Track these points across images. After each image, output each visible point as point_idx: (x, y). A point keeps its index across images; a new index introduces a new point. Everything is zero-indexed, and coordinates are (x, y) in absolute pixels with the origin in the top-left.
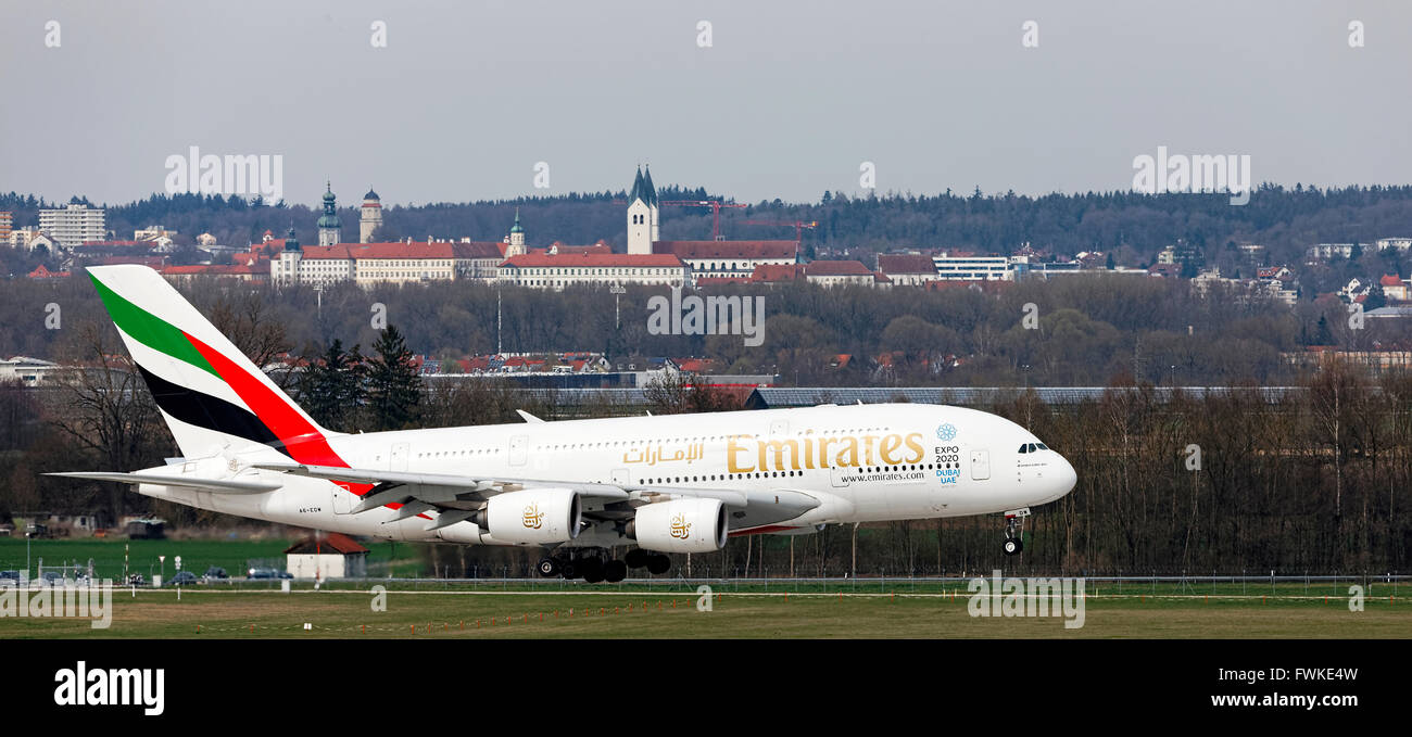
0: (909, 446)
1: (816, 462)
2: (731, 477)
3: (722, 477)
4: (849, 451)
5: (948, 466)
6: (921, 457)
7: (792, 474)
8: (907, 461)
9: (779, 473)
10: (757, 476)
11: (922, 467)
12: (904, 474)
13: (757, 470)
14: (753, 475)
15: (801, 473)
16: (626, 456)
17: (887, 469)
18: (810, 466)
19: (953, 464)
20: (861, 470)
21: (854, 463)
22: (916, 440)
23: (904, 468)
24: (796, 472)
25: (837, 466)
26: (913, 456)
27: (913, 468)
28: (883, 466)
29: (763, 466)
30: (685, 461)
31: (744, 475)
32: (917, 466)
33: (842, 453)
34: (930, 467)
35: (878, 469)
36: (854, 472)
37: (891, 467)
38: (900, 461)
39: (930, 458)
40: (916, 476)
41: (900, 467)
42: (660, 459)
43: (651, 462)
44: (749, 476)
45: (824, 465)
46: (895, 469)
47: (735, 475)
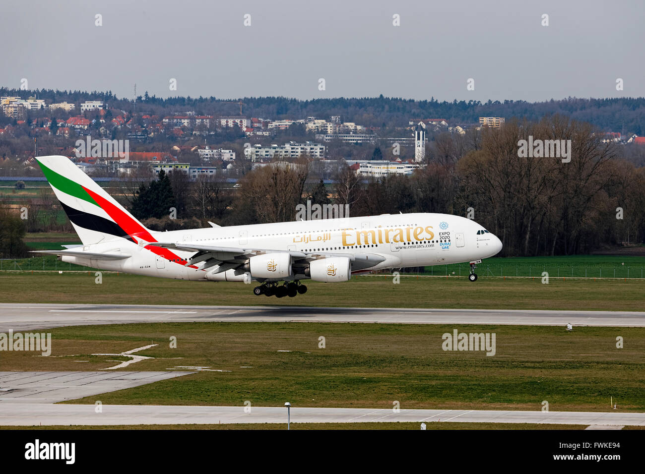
0: (427, 232)
1: (384, 240)
2: (344, 248)
3: (340, 248)
4: (399, 235)
5: (445, 241)
6: (432, 237)
7: (372, 246)
8: (426, 239)
9: (366, 246)
10: (356, 247)
11: (433, 242)
12: (425, 245)
13: (356, 245)
14: (354, 246)
15: (377, 246)
16: (294, 239)
17: (417, 243)
18: (381, 242)
19: (447, 240)
20: (405, 244)
21: (402, 240)
22: (430, 229)
23: (425, 242)
24: (374, 245)
25: (393, 242)
26: (429, 236)
27: (429, 242)
28: (415, 242)
29: (359, 243)
30: (322, 241)
31: (350, 247)
32: (431, 241)
33: (396, 236)
34: (437, 242)
35: (413, 243)
36: (402, 244)
37: (419, 242)
38: (423, 239)
39: (437, 237)
40: (431, 246)
41: (423, 242)
42: (310, 240)
43: (306, 242)
44: (352, 247)
45: (387, 242)
46: (421, 243)
47: (346, 247)
